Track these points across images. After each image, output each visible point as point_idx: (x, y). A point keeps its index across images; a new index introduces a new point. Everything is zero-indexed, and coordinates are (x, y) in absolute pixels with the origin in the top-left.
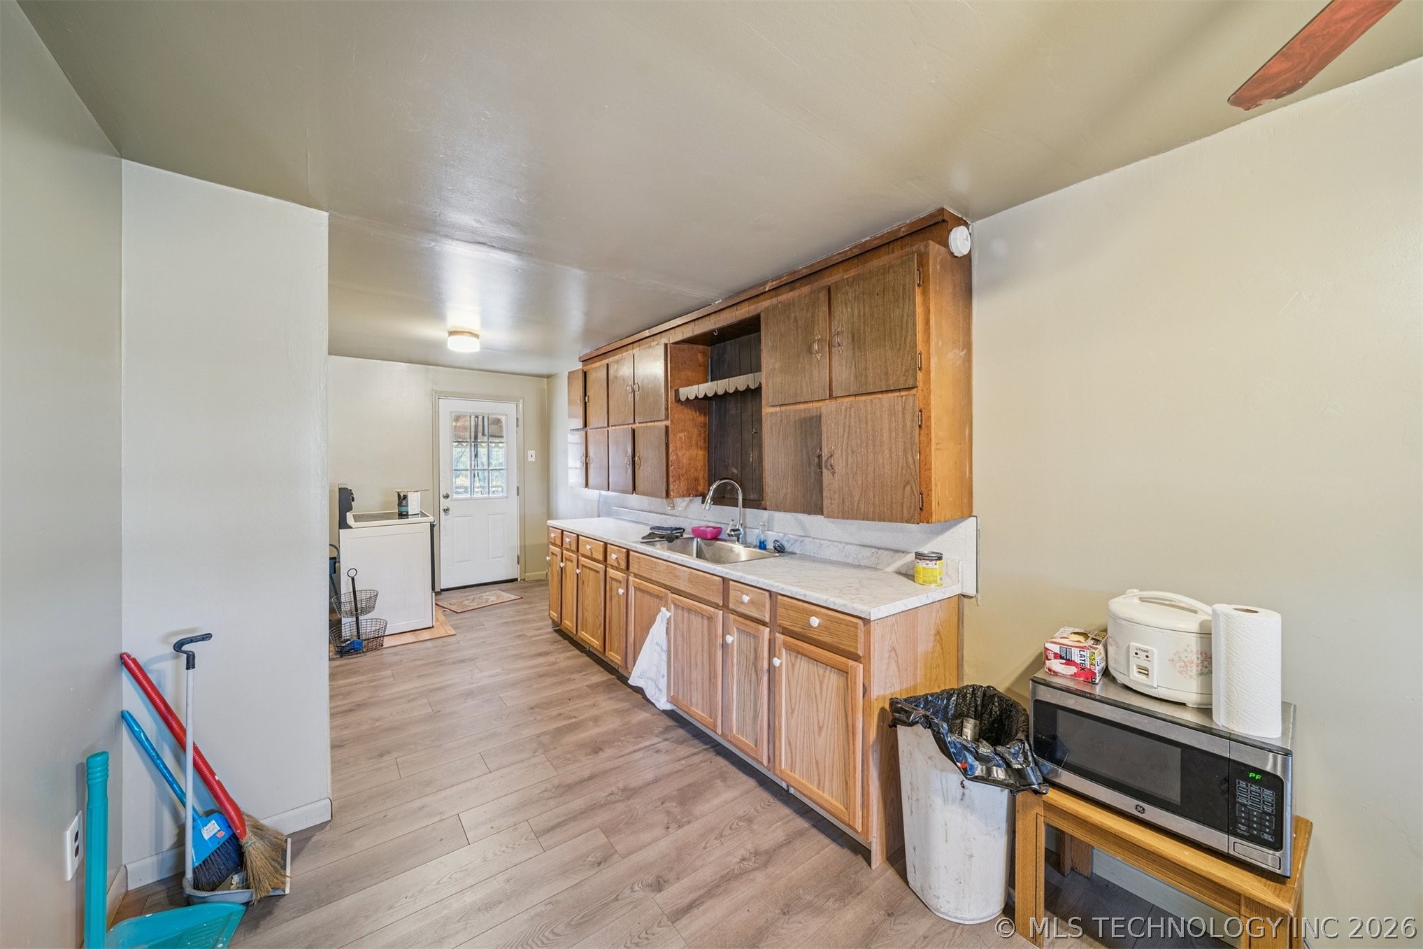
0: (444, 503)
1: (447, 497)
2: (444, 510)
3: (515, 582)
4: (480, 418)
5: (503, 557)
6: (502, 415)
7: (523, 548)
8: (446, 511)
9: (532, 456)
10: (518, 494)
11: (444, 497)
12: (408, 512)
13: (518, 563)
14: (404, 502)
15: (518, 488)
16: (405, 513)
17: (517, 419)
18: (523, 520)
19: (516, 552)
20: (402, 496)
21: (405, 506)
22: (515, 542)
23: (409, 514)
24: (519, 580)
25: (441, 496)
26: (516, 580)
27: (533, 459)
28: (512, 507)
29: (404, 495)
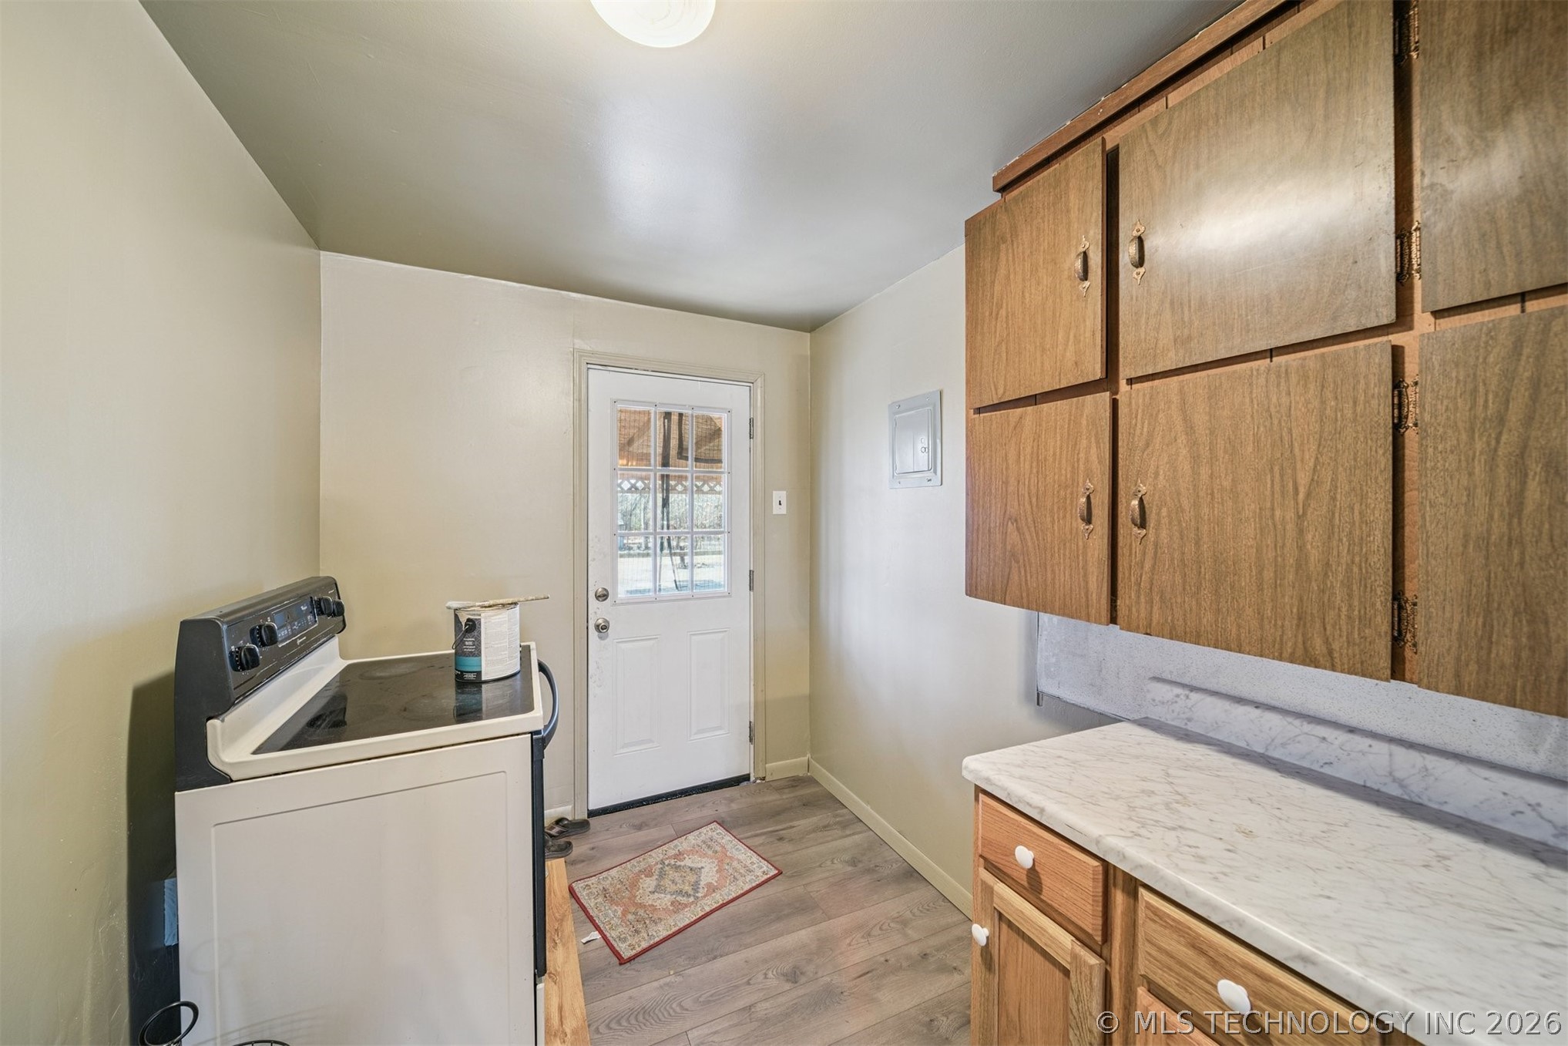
0: (598, 611)
1: (603, 596)
2: (597, 627)
3: (745, 783)
4: (675, 418)
5: (719, 728)
6: (722, 410)
7: (761, 707)
8: (602, 628)
9: (780, 502)
10: (751, 589)
11: (598, 597)
12: (479, 673)
13: (751, 740)
14: (469, 642)
15: (751, 573)
16: (472, 676)
17: (751, 421)
18: (760, 640)
19: (748, 716)
20: (463, 620)
21: (472, 654)
22: (742, 694)
23: (484, 678)
24: (752, 779)
25: (592, 595)
26: (746, 778)
27: (783, 510)
28: (740, 619)
29: (469, 620)
